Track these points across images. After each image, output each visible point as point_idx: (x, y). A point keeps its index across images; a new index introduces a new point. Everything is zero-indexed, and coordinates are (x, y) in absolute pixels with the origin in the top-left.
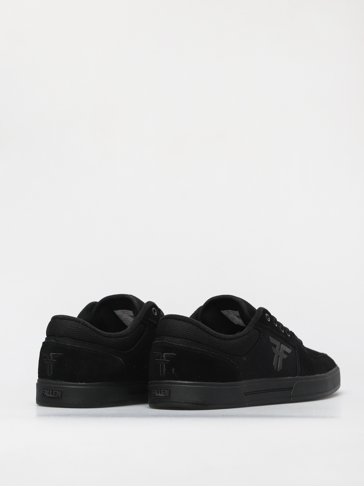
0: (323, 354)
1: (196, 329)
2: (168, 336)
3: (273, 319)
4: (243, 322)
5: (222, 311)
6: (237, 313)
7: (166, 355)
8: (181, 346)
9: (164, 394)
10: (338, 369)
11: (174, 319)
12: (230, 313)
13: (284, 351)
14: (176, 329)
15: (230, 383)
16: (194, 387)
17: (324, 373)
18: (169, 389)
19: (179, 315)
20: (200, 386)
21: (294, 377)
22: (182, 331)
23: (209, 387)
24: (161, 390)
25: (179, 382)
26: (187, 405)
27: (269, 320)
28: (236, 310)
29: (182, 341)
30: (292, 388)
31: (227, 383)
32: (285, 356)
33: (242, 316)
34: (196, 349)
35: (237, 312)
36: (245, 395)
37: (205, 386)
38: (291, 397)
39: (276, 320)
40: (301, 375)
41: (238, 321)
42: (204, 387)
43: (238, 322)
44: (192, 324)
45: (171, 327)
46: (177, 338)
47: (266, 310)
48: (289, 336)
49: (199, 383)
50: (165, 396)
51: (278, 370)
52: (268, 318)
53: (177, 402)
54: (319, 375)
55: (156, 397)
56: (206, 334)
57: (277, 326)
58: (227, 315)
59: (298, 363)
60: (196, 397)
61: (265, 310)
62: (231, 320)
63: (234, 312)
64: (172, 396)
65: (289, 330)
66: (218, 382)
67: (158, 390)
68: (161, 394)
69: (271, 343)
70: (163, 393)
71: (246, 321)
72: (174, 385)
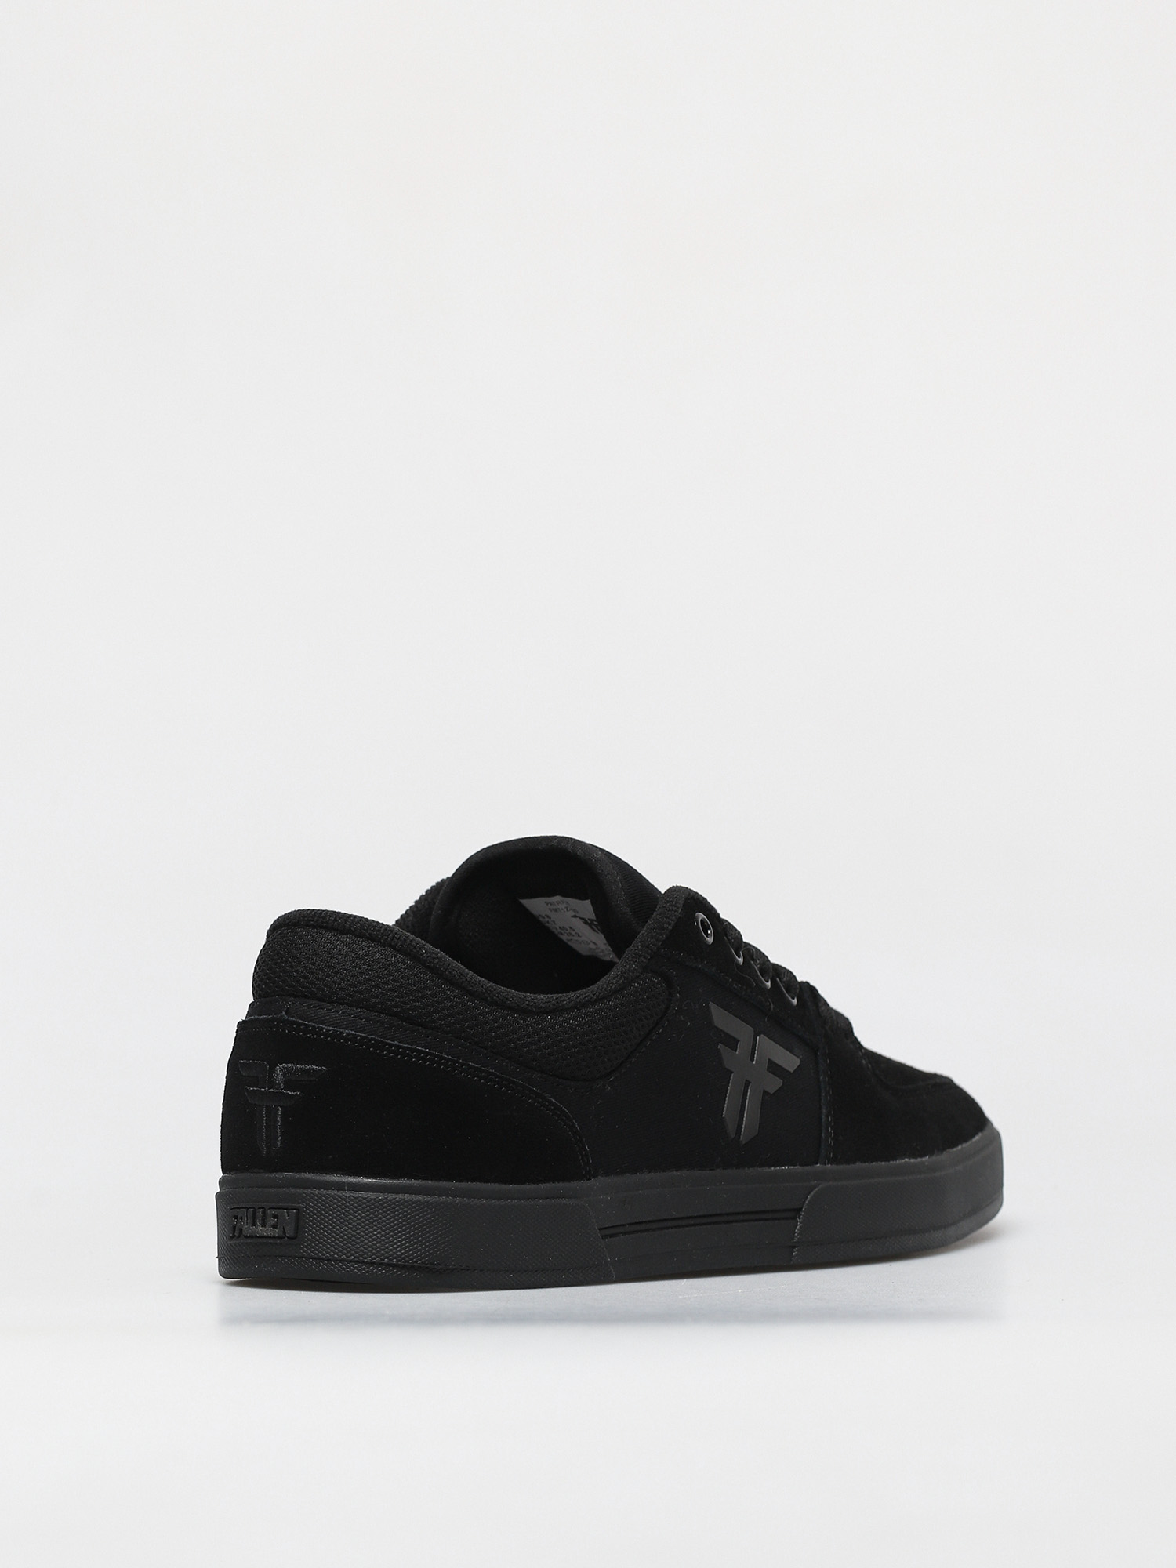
0: (934, 1076)
1: (408, 968)
2: (295, 997)
3: (726, 935)
4: (610, 945)
5: (525, 902)
6: (586, 908)
7: (285, 1072)
8: (348, 1034)
9: (274, 1226)
10: (996, 1138)
11: (323, 927)
12: (556, 910)
13: (770, 1062)
14: (330, 966)
15: (542, 1186)
16: (397, 1201)
17: (931, 1153)
18: (297, 1205)
19: (342, 912)
20: (420, 1197)
21: (807, 1168)
22: (353, 976)
23: (458, 1200)
24: (264, 1212)
25: (336, 1178)
26: (368, 1272)
27: (710, 940)
28: (580, 896)
29: (350, 1015)
30: (800, 1210)
31: (533, 1187)
32: (774, 1084)
33: (605, 921)
34: (408, 1048)
35: (587, 903)
36: (604, 1237)
37: (440, 1195)
38: (794, 1247)
39: (738, 936)
40: (835, 1161)
41: (591, 941)
42: (435, 1198)
43: (592, 946)
44: (394, 949)
45: (308, 958)
46: (332, 1002)
47: (698, 899)
48: (795, 1001)
49: (414, 1182)
50: (281, 1234)
51: (744, 1137)
52: (706, 929)
53: (328, 1260)
54: (912, 1160)
55: (246, 1237)
56: (449, 990)
57: (741, 960)
58: (547, 919)
59: (824, 1111)
60: (404, 1240)
61: (693, 897)
62: (564, 938)
63: (574, 902)
64: (309, 1235)
65: (794, 977)
66: (494, 1182)
67: (254, 1213)
68: (263, 1225)
69: (717, 1029)
70: (273, 1221)
71: (619, 939)
72: (315, 1191)
